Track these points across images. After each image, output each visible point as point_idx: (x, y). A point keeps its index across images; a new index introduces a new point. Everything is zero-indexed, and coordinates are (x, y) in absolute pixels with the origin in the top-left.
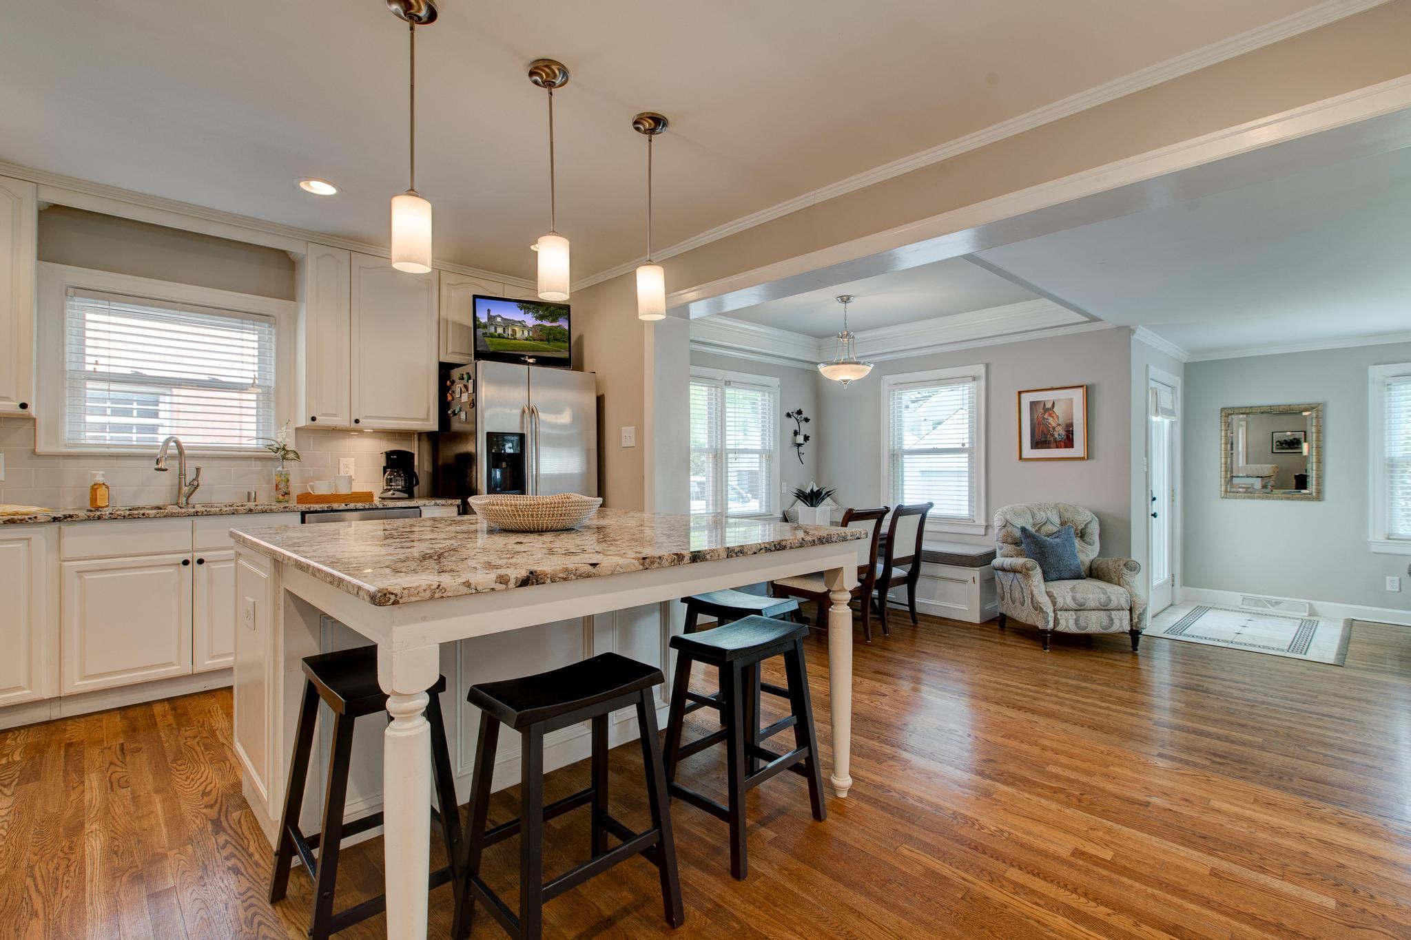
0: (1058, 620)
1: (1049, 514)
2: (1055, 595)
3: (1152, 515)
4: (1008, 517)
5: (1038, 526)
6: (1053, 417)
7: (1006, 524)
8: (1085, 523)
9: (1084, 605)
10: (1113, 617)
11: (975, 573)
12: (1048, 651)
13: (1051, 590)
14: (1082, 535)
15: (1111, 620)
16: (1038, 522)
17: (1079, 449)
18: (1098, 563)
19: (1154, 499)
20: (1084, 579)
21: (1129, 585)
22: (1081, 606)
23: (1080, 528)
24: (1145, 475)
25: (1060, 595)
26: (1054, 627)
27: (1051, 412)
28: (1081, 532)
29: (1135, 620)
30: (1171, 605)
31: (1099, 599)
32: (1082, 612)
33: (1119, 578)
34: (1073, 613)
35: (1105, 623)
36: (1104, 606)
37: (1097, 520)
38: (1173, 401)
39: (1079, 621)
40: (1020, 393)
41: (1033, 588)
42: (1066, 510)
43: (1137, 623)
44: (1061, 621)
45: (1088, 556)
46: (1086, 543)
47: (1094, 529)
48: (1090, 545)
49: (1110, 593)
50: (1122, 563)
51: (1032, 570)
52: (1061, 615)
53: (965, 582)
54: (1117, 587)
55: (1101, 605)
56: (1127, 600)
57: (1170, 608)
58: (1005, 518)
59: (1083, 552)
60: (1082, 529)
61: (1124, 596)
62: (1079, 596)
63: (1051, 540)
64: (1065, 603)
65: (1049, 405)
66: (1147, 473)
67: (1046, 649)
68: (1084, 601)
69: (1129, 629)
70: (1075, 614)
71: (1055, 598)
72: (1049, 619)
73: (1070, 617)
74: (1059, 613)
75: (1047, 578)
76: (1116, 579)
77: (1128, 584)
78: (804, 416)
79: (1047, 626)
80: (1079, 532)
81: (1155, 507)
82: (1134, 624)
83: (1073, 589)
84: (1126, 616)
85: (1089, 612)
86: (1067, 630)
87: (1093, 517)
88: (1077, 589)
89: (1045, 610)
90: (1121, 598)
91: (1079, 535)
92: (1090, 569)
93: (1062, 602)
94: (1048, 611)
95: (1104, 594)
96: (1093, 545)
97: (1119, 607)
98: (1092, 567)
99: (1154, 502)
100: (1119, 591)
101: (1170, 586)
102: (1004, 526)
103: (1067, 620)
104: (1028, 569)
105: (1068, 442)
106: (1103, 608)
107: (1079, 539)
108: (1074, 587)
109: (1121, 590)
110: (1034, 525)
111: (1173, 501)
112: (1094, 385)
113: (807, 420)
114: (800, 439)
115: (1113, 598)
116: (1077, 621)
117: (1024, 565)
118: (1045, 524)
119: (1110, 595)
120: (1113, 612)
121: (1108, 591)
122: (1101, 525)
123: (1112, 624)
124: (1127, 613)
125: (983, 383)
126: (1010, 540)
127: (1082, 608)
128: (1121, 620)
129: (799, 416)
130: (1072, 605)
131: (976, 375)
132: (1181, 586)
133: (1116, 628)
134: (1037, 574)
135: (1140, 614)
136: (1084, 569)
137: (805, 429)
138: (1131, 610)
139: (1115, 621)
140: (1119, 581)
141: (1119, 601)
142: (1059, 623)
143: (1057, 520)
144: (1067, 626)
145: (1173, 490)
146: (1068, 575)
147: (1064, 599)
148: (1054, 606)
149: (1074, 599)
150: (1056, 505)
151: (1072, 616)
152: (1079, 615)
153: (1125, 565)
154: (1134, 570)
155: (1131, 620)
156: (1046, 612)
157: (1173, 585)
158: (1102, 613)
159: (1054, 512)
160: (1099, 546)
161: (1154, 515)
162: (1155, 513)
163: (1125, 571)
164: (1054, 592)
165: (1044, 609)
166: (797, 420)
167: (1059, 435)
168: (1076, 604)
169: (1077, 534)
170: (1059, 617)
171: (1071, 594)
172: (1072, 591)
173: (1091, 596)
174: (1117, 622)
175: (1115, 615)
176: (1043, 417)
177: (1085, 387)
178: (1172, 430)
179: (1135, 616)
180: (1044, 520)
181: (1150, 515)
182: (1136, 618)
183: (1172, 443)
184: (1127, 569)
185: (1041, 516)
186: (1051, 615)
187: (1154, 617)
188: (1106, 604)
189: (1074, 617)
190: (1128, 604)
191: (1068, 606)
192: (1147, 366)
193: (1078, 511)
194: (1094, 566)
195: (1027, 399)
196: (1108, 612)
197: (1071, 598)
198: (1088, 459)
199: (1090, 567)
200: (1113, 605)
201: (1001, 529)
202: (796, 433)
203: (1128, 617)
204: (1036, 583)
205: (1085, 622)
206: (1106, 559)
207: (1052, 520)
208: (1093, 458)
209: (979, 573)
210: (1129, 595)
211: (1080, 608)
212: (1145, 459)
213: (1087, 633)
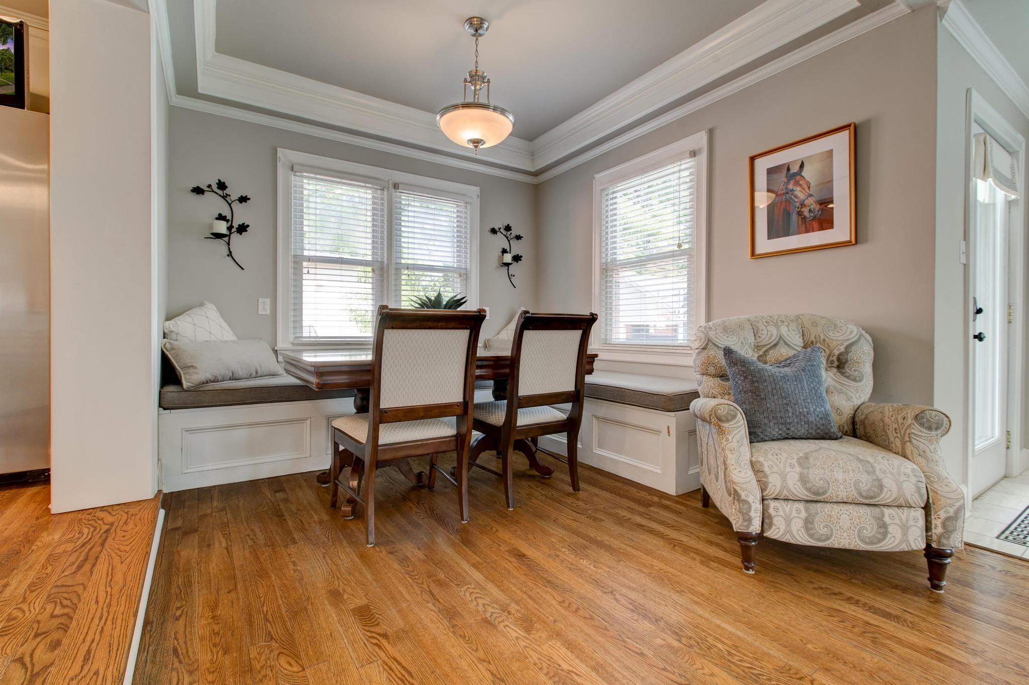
0: (770, 517)
1: (784, 330)
2: (766, 469)
3: (975, 337)
4: (712, 334)
5: (764, 349)
6: (801, 185)
7: (707, 344)
8: (846, 344)
9: (825, 493)
10: (887, 519)
11: (668, 420)
12: (751, 572)
13: (761, 459)
14: (840, 364)
15: (883, 527)
16: (762, 343)
17: (841, 230)
18: (866, 412)
19: (979, 311)
20: (836, 439)
21: (926, 458)
22: (816, 493)
23: (837, 352)
24: (961, 269)
25: (775, 469)
26: (763, 530)
27: (798, 177)
28: (839, 359)
29: (937, 530)
30: (1005, 477)
31: (857, 483)
32: (819, 505)
33: (903, 443)
34: (801, 506)
35: (870, 530)
36: (866, 498)
37: (870, 339)
38: (1012, 168)
39: (812, 523)
40: (752, 159)
41: (728, 453)
42: (814, 324)
43: (940, 537)
44: (775, 520)
45: (849, 399)
46: (848, 377)
47: (864, 356)
48: (855, 380)
49: (884, 472)
50: (910, 415)
51: (728, 421)
52: (777, 510)
53: (657, 432)
54: (897, 460)
55: (860, 494)
56: (918, 488)
57: (1003, 483)
58: (707, 335)
59: (840, 392)
60: (841, 354)
61: (913, 479)
62: (816, 476)
63: (776, 370)
64: (784, 486)
65: (795, 169)
66: (966, 267)
67: (747, 568)
68: (826, 485)
69: (924, 546)
70: (807, 509)
71: (766, 476)
72: (752, 514)
73: (794, 514)
74: (772, 504)
75: (755, 435)
76: (899, 444)
77: (923, 454)
78: (515, 232)
79: (748, 527)
80: (835, 358)
81: (980, 324)
82: (935, 538)
83: (803, 461)
84: (915, 520)
85: (835, 506)
86: (787, 539)
87: (861, 335)
88: (811, 460)
89: (743, 497)
90: (905, 485)
91: (836, 363)
92: (853, 421)
93: (778, 484)
94: (750, 499)
95: (868, 473)
96: (860, 381)
97: (901, 501)
98: (856, 419)
99: (978, 315)
100: (903, 470)
101: (1004, 450)
102: (704, 349)
103: (788, 520)
104: (720, 419)
105: (825, 221)
106: (867, 501)
107: (835, 370)
108: (806, 457)
109: (908, 466)
110: (758, 347)
111: (1010, 322)
112: (867, 123)
113: (518, 237)
114: (508, 258)
115: (888, 482)
116: (808, 523)
117: (714, 412)
118: (775, 345)
119: (881, 476)
120: (887, 511)
121: (877, 467)
122: (876, 349)
123: (885, 534)
124: (920, 514)
125: (704, 157)
126: (712, 370)
127: (818, 498)
128: (905, 528)
129: (509, 233)
130: (800, 491)
131: (696, 148)
132: (1021, 449)
133: (892, 543)
134: (739, 428)
135: (948, 519)
136: (837, 421)
137: (517, 248)
138: (927, 508)
139: (891, 529)
140: (903, 448)
141: (900, 488)
142: (771, 525)
143: (796, 340)
144: (788, 531)
145: (1010, 307)
146: (802, 431)
147: (784, 477)
148: (762, 491)
149: (803, 480)
150: (798, 317)
151: (798, 511)
152: (812, 512)
153: (916, 418)
154: (937, 429)
155: (928, 528)
156: (746, 502)
157: (1008, 448)
158: (863, 510)
159: (793, 326)
160: (872, 383)
161: (979, 337)
162: (980, 334)
163: (916, 429)
164: (766, 464)
165: (743, 495)
166: (507, 238)
167: (810, 211)
168: (809, 490)
169: (832, 362)
170: (771, 511)
171: (798, 469)
172: (800, 464)
173: (840, 476)
174: (895, 531)
175: (892, 517)
176: (787, 188)
177: (852, 128)
178: (1009, 217)
179: (936, 522)
180: (774, 339)
181: (971, 337)
182: (939, 525)
183: (1009, 236)
184: (922, 425)
185: (769, 334)
186: (757, 506)
187: (976, 499)
188: (872, 494)
189: (803, 515)
190: (921, 496)
191: (789, 491)
192: (968, 91)
193: (835, 326)
194: (860, 417)
195: (762, 165)
196: (877, 510)
197: (797, 477)
198: (856, 243)
199: (853, 418)
200: (887, 496)
201: (699, 353)
202: (504, 251)
203: (921, 523)
204: (734, 445)
205: (826, 526)
206: (882, 405)
207: (788, 339)
208: (865, 241)
209: (674, 419)
210: (923, 479)
211: (815, 499)
212: (963, 243)
213: (830, 546)
